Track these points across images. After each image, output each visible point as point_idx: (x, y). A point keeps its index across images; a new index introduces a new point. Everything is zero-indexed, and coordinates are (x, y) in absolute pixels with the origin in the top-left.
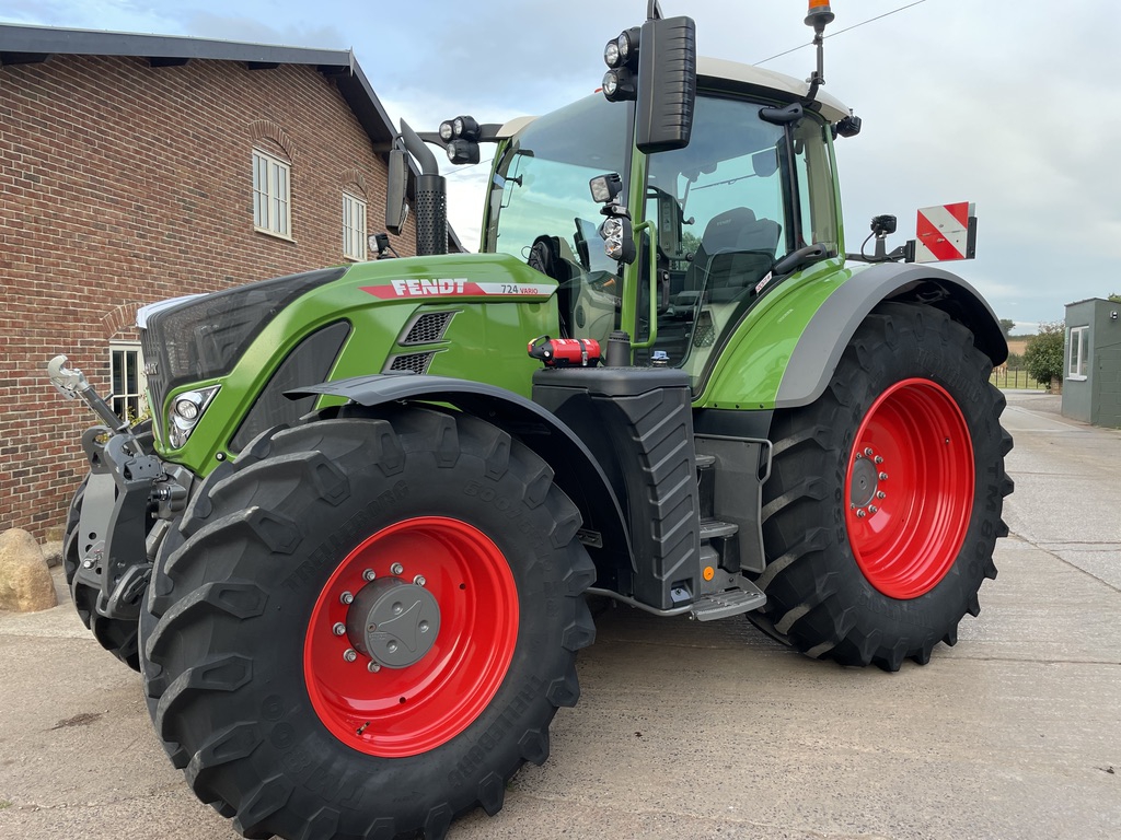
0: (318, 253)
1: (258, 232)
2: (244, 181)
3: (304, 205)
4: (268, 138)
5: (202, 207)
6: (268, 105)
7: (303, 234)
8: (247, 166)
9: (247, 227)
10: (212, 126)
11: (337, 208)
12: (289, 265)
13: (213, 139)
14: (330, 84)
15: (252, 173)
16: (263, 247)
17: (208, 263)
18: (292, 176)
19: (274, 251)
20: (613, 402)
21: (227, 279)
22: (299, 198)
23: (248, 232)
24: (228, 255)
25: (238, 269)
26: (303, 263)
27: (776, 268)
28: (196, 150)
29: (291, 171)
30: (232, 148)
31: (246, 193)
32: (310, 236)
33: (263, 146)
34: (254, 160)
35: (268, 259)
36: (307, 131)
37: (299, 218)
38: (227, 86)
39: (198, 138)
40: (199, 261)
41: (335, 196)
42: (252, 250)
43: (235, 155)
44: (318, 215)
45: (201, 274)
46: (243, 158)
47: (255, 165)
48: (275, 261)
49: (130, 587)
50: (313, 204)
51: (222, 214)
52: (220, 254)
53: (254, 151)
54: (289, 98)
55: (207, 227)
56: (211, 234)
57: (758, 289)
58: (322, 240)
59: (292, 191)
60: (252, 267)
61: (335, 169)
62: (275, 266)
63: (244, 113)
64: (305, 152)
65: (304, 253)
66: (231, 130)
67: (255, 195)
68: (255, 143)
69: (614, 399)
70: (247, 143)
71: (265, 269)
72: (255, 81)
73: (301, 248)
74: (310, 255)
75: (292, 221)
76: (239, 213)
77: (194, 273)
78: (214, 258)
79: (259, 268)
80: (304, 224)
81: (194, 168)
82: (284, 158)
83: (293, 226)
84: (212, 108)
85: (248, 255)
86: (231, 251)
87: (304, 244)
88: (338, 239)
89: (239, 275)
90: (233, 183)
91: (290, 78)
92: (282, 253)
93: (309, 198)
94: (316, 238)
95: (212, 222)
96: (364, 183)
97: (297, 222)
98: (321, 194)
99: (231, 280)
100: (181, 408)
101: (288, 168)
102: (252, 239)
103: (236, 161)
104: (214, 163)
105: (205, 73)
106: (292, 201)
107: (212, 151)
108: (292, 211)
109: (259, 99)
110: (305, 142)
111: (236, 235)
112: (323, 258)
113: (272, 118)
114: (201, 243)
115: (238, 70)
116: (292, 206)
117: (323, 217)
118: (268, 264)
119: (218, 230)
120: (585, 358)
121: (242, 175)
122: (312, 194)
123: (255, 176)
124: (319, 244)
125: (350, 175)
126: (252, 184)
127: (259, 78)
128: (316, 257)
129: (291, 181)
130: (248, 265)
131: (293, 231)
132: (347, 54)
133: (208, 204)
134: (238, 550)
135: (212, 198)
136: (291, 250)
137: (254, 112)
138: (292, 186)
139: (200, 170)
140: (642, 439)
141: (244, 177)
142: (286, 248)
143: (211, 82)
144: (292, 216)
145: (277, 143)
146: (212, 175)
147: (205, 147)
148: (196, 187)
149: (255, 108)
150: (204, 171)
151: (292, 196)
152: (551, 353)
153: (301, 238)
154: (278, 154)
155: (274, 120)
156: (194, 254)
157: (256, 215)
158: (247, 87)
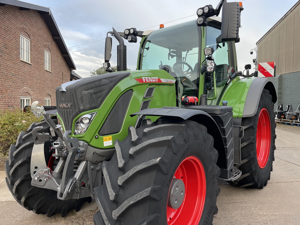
0: (38, 68)
1: (21, 61)
2: (18, 44)
3: (34, 53)
4: (24, 32)
5: (6, 52)
6: (25, 22)
7: (34, 62)
8: (19, 40)
9: (18, 59)
10: (9, 27)
11: (43, 55)
12: (30, 71)
13: (9, 30)
14: (42, 17)
15: (20, 42)
16: (23, 65)
17: (7, 70)
18: (31, 44)
19: (26, 67)
20: (218, 116)
21: (12, 75)
22: (33, 51)
23: (19, 61)
24: (13, 68)
25: (15, 72)
26: (34, 71)
27: (231, 77)
28: (4, 33)
29: (31, 42)
30: (14, 34)
31: (18, 48)
32: (36, 63)
33: (23, 34)
34: (21, 38)
35: (24, 69)
36: (35, 31)
37: (33, 57)
38: (14, 15)
39: (5, 30)
40: (4, 69)
41: (42, 51)
42: (20, 66)
43: (16, 36)
44: (38, 57)
45: (5, 73)
46: (18, 37)
47: (21, 40)
48: (26, 70)
49: (71, 188)
50: (37, 53)
51: (11, 54)
52: (11, 67)
53: (20, 35)
54: (31, 20)
55: (7, 58)
56: (8, 60)
57: (228, 83)
58: (39, 64)
59: (31, 48)
60: (20, 72)
61: (43, 43)
62: (26, 72)
63: (18, 23)
64: (35, 37)
65: (34, 68)
66: (14, 28)
67: (21, 49)
68: (21, 33)
69: (219, 115)
70: (19, 33)
71: (23, 72)
72: (21, 14)
73: (33, 66)
74: (36, 69)
75: (31, 58)
76: (16, 54)
77: (3, 73)
78: (9, 68)
79: (21, 72)
80: (34, 59)
81: (3, 39)
82: (29, 38)
83: (31, 59)
84: (9, 21)
85: (18, 68)
86: (14, 66)
87: (34, 65)
88: (43, 64)
89: (16, 74)
90: (14, 45)
91: (31, 14)
92: (28, 67)
93: (36, 51)
94: (37, 63)
95: (8, 57)
96: (50, 48)
97: (32, 58)
98: (39, 50)
99: (13, 75)
100: (83, 121)
101: (30, 41)
102: (20, 63)
103: (15, 38)
104: (9, 38)
105: (7, 9)
106: (31, 52)
107: (9, 34)
108: (31, 55)
109: (22, 20)
110: (35, 34)
111: (15, 61)
112: (39, 70)
113: (26, 25)
114: (5, 63)
115: (17, 10)
116: (31, 53)
117: (39, 57)
118: (24, 71)
119: (10, 59)
120: (196, 102)
121: (17, 42)
122: (36, 50)
123: (21, 43)
124: (38, 65)
125: (46, 45)
126: (20, 46)
127: (23, 13)
128: (37, 69)
129: (31, 45)
130: (18, 71)
131: (31, 61)
132: (48, 9)
133: (7, 51)
134: (153, 174)
135: (9, 49)
136: (30, 67)
137: (21, 23)
138: (31, 47)
139: (5, 40)
140: (225, 127)
141: (18, 43)
142: (29, 66)
143: (9, 13)
144: (31, 56)
145: (27, 33)
146: (9, 42)
147: (7, 33)
148: (4, 45)
149: (21, 22)
150: (6, 40)
151: (31, 50)
152: (188, 101)
153: (33, 63)
154: (27, 37)
155: (26, 26)
156: (3, 67)
157: (21, 55)
158: (19, 15)
